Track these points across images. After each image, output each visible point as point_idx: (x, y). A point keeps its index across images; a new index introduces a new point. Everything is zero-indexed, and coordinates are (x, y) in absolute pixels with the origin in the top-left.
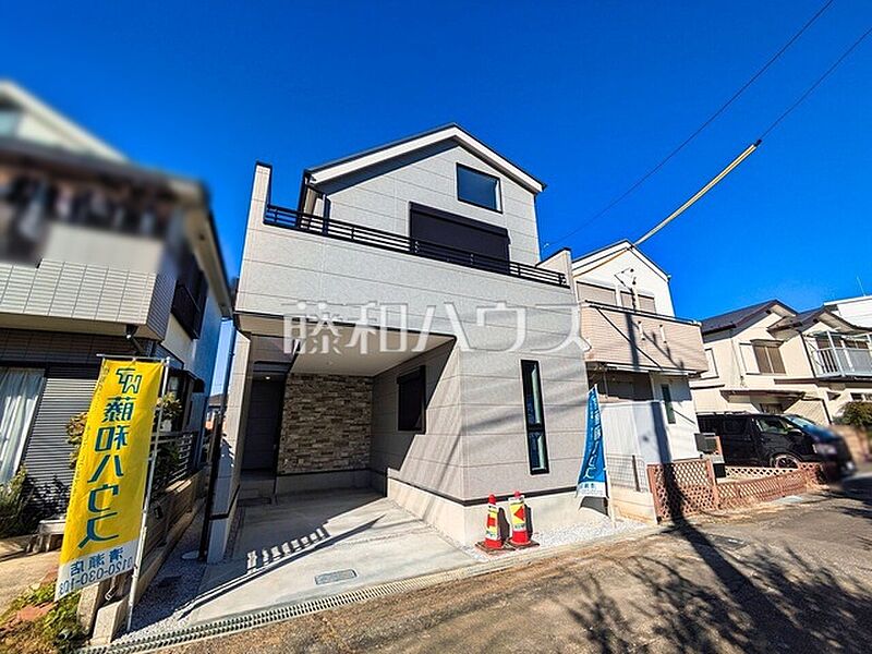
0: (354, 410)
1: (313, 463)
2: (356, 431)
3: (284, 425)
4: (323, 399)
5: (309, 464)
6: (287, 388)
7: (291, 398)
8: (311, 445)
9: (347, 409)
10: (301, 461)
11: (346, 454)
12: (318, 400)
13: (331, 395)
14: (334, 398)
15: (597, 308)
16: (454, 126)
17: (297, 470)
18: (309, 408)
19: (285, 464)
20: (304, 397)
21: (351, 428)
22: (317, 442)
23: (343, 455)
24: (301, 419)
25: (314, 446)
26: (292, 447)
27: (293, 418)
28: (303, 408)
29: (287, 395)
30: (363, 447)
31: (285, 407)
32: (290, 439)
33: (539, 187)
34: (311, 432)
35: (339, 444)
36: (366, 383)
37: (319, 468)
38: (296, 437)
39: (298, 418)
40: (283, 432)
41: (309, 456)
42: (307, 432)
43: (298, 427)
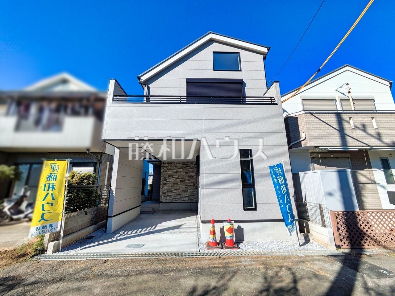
0: (189, 177)
1: (173, 198)
2: (191, 186)
3: (161, 183)
4: (176, 172)
5: (172, 199)
6: (162, 168)
7: (164, 172)
8: (172, 191)
9: (187, 176)
10: (168, 198)
11: (187, 196)
12: (174, 172)
13: (180, 170)
14: (181, 172)
15: (311, 113)
16: (210, 33)
17: (167, 201)
18: (170, 176)
19: (163, 199)
20: (169, 171)
21: (189, 184)
22: (175, 190)
23: (186, 196)
24: (168, 180)
25: (174, 191)
26: (165, 191)
27: (165, 180)
28: (169, 176)
29: (162, 171)
30: (194, 193)
31: (162, 176)
32: (164, 188)
33: (265, 50)
34: (172, 186)
35: (184, 191)
36: (194, 165)
37: (176, 201)
38: (166, 188)
39: (167, 180)
40: (161, 186)
41: (172, 196)
42: (170, 186)
43: (167, 184)
